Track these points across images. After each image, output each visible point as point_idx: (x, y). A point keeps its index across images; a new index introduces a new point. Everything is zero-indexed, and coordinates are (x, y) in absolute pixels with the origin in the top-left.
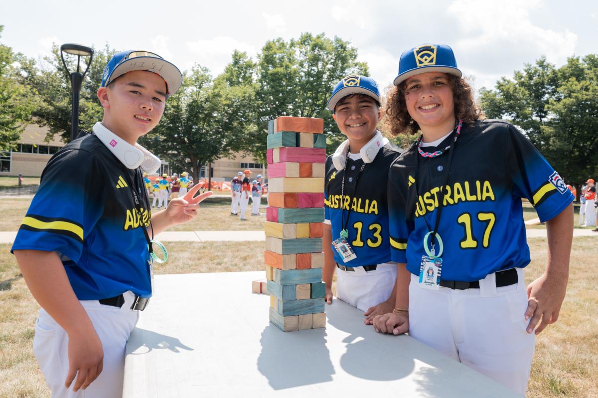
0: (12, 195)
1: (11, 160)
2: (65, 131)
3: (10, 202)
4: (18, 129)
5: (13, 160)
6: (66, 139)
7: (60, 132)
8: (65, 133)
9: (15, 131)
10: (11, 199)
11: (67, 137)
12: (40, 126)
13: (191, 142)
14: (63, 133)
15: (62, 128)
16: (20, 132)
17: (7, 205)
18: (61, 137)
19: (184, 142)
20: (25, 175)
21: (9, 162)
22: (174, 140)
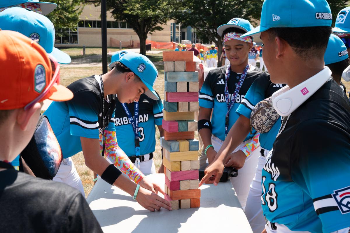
0: (77, 64)
1: (78, 34)
2: (115, 9)
3: (76, 70)
4: (77, 12)
5: (79, 34)
6: (115, 15)
7: (111, 9)
8: (114, 10)
9: (75, 13)
10: (77, 68)
11: (116, 14)
12: (96, 6)
13: (215, 13)
14: (113, 10)
15: (112, 7)
16: (79, 14)
17: (73, 73)
18: (111, 14)
19: (210, 14)
20: (88, 46)
21: (77, 35)
22: (201, 12)
